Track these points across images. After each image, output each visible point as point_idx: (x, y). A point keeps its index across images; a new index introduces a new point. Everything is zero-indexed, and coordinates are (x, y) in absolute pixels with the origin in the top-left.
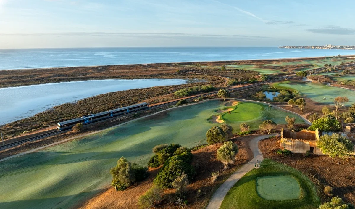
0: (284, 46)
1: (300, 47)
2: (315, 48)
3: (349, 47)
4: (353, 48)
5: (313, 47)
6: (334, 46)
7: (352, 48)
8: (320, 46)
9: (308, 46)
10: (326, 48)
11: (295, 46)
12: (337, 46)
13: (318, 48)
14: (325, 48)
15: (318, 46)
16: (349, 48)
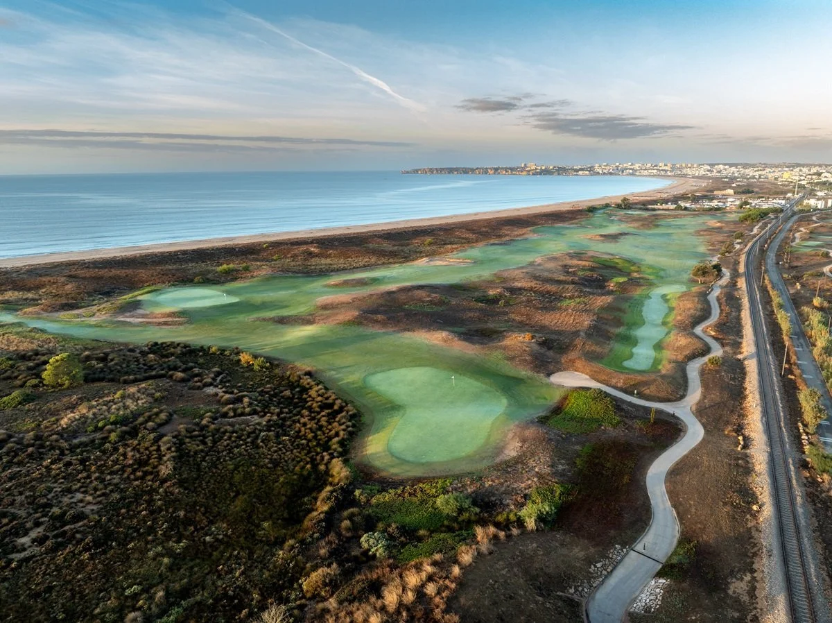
0: (415, 168)
1: (457, 170)
2: (494, 173)
3: (582, 170)
4: (589, 171)
5: (489, 171)
6: (543, 168)
7: (587, 170)
8: (508, 167)
9: (477, 169)
10: (524, 173)
11: (443, 169)
12: (551, 167)
13: (504, 172)
14: (522, 172)
15: (502, 168)
16: (580, 173)
